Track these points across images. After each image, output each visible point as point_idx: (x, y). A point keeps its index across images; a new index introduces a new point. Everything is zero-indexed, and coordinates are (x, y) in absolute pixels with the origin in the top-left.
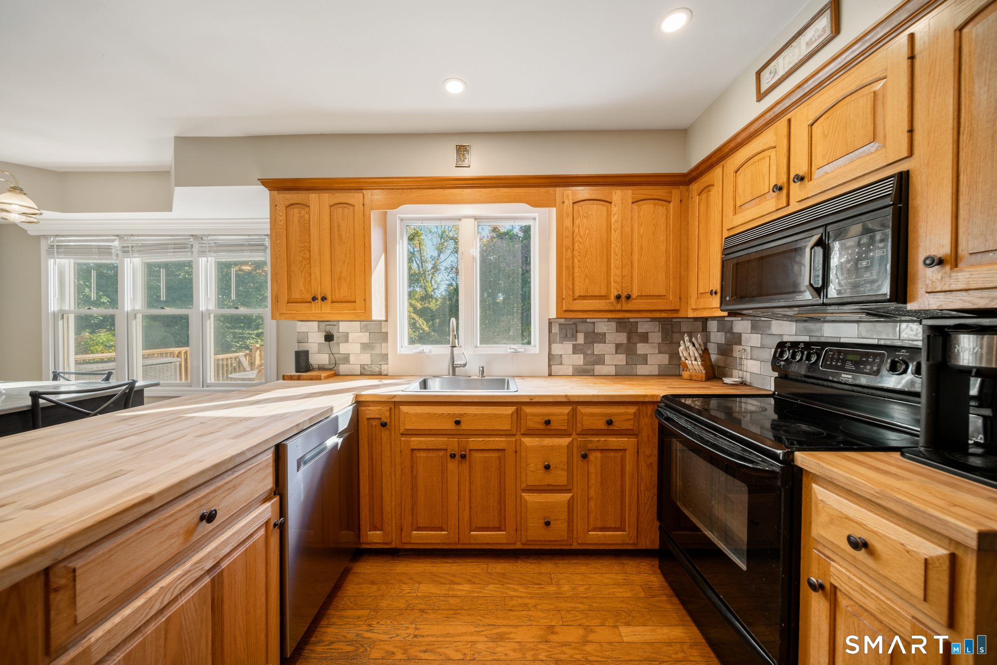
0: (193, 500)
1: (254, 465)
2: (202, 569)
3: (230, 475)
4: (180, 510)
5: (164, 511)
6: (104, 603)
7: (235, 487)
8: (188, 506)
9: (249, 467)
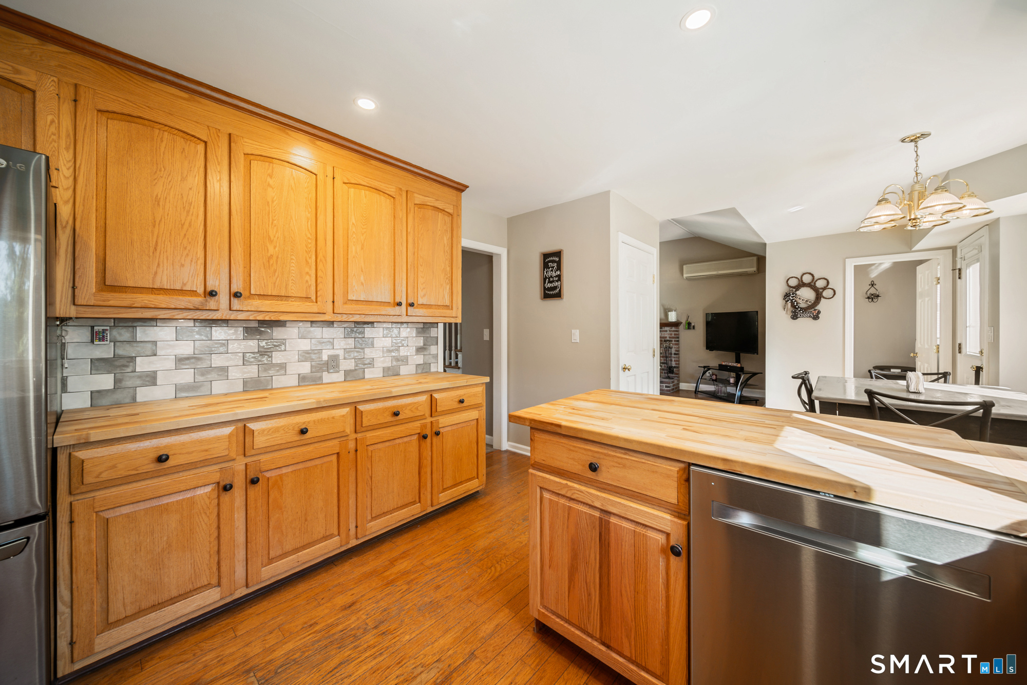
0: (589, 448)
1: (649, 462)
2: (593, 502)
3: (622, 453)
4: (580, 448)
5: (572, 441)
6: (543, 462)
7: (624, 466)
8: (585, 449)
9: (643, 461)
